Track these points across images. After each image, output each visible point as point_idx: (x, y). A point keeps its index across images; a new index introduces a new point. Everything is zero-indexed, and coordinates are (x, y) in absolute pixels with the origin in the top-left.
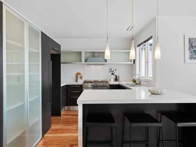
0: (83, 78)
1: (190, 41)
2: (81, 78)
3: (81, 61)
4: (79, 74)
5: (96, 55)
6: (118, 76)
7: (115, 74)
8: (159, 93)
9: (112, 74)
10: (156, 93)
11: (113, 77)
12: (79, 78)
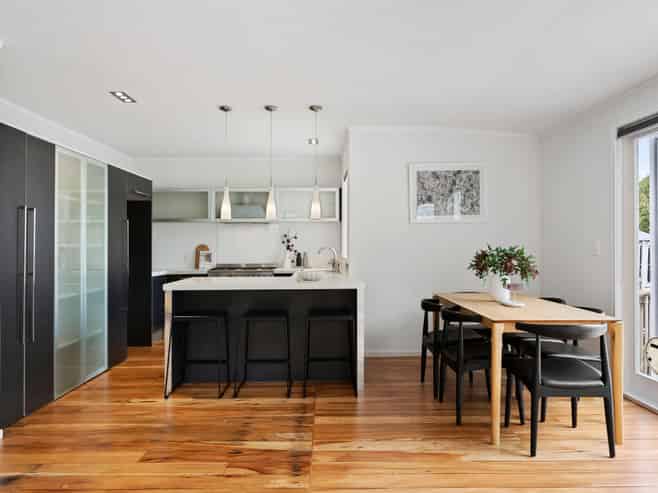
0: (213, 258)
1: (419, 178)
2: (208, 257)
3: (205, 215)
4: (203, 247)
5: (246, 199)
6: (305, 254)
7: (294, 248)
8: (314, 277)
9: (288, 248)
10: (309, 278)
11: (290, 255)
12: (202, 258)
